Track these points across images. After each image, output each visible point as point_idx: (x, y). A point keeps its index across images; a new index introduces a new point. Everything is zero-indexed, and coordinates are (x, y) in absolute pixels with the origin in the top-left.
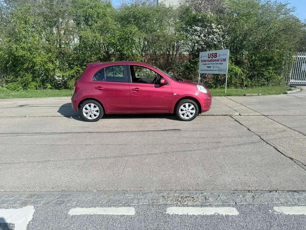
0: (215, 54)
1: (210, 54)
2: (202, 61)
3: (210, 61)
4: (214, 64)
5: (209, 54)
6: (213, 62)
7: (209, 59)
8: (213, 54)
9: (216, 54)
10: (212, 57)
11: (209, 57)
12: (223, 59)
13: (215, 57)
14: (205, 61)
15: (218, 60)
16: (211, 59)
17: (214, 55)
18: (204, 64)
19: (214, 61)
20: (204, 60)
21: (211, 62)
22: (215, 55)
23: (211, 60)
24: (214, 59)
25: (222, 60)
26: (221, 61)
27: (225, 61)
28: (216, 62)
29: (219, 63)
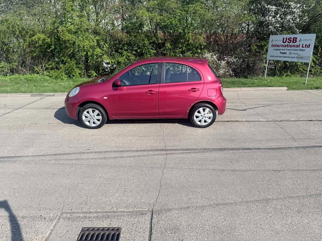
0: (294, 38)
1: (287, 38)
2: (273, 46)
3: (285, 46)
4: (291, 50)
5: (284, 38)
6: (290, 48)
7: (284, 44)
8: (291, 38)
9: (296, 38)
10: (289, 41)
11: (284, 41)
12: (306, 45)
13: (293, 42)
14: (278, 46)
15: (298, 46)
16: (287, 43)
17: (292, 40)
18: (276, 50)
19: (291, 46)
20: (276, 45)
21: (286, 48)
22: (293, 40)
23: (288, 45)
24: (293, 44)
25: (304, 46)
26: (302, 47)
27: (309, 47)
28: (295, 48)
29: (298, 48)
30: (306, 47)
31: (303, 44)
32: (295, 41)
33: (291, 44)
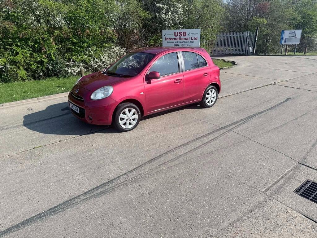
0: (184, 32)
1: (177, 33)
2: (166, 39)
3: (178, 39)
4: (183, 42)
5: (175, 33)
6: (181, 41)
7: (176, 37)
8: (181, 32)
9: (186, 32)
10: (180, 35)
11: (176, 35)
12: (194, 38)
13: (183, 36)
14: (171, 39)
15: (188, 39)
16: (178, 37)
17: (182, 34)
18: (170, 42)
19: (182, 39)
20: (169, 38)
21: (179, 41)
22: (184, 34)
23: (179, 38)
24: (184, 37)
25: (193, 38)
26: (192, 39)
27: (197, 39)
28: (186, 41)
29: (189, 41)
30: (194, 40)
31: (192, 37)
32: (185, 35)
33: (182, 37)
